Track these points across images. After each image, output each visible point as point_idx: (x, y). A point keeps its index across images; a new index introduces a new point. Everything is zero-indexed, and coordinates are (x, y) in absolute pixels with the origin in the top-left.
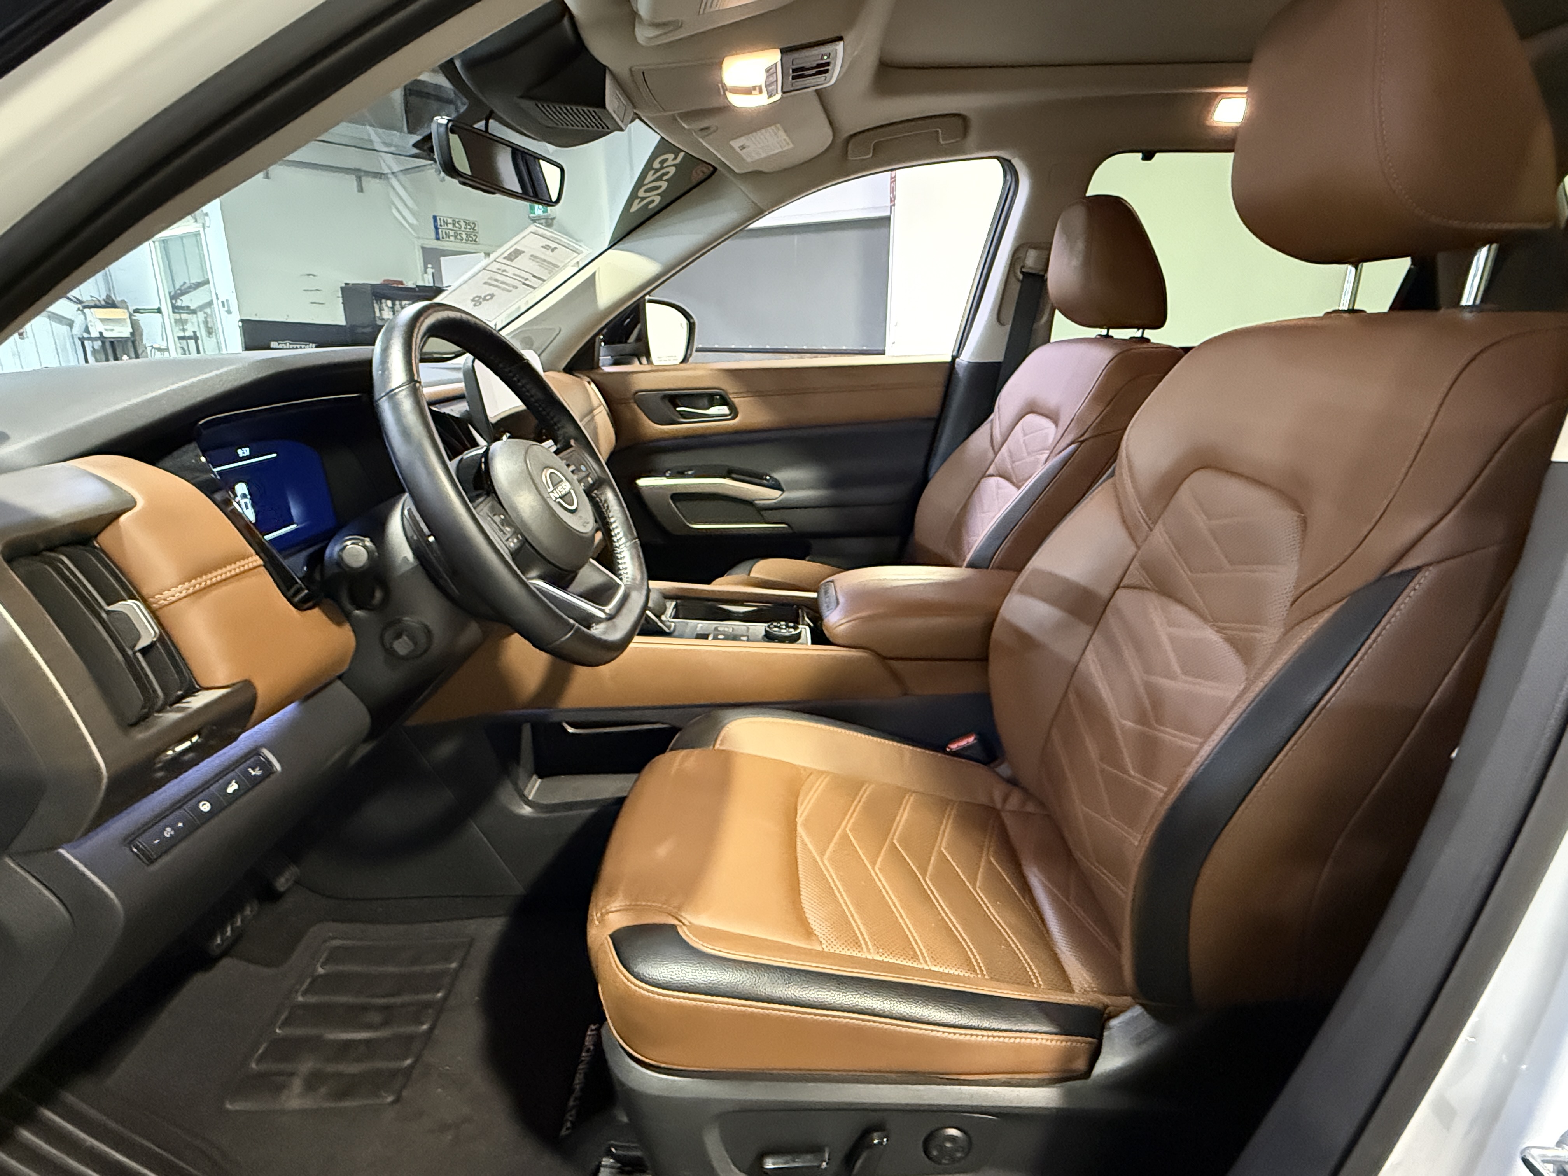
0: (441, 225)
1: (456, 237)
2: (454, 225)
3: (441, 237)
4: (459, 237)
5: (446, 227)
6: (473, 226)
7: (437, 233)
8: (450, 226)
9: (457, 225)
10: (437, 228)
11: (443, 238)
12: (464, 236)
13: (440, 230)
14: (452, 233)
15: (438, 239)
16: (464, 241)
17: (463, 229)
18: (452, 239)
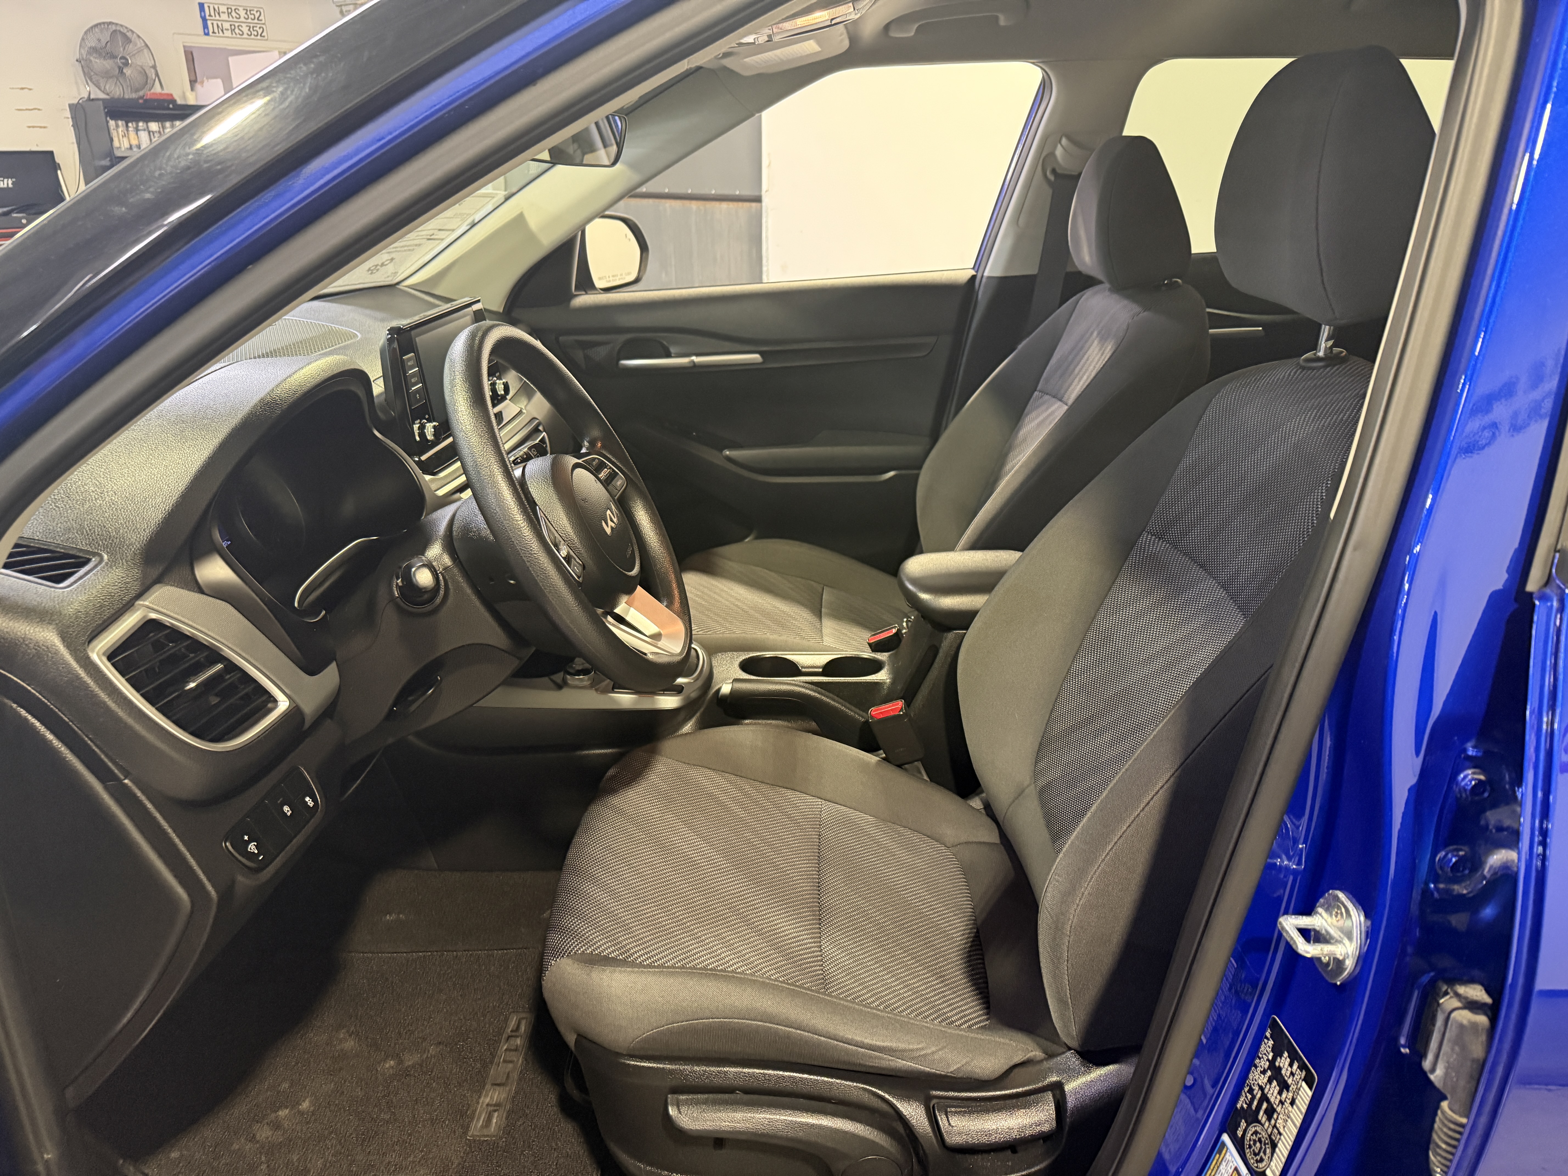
0: (210, 15)
1: (233, 31)
2: (229, 14)
3: (211, 30)
4: (237, 31)
5: (218, 17)
6: (257, 15)
7: (205, 26)
8: (224, 17)
9: (234, 14)
10: (204, 20)
11: (214, 32)
12: (245, 29)
13: (209, 23)
14: (226, 25)
15: (207, 34)
16: (245, 36)
17: (242, 19)
18: (228, 33)
